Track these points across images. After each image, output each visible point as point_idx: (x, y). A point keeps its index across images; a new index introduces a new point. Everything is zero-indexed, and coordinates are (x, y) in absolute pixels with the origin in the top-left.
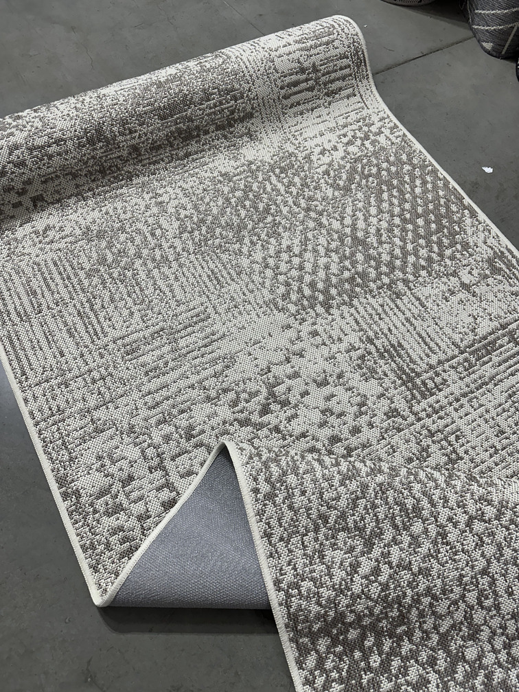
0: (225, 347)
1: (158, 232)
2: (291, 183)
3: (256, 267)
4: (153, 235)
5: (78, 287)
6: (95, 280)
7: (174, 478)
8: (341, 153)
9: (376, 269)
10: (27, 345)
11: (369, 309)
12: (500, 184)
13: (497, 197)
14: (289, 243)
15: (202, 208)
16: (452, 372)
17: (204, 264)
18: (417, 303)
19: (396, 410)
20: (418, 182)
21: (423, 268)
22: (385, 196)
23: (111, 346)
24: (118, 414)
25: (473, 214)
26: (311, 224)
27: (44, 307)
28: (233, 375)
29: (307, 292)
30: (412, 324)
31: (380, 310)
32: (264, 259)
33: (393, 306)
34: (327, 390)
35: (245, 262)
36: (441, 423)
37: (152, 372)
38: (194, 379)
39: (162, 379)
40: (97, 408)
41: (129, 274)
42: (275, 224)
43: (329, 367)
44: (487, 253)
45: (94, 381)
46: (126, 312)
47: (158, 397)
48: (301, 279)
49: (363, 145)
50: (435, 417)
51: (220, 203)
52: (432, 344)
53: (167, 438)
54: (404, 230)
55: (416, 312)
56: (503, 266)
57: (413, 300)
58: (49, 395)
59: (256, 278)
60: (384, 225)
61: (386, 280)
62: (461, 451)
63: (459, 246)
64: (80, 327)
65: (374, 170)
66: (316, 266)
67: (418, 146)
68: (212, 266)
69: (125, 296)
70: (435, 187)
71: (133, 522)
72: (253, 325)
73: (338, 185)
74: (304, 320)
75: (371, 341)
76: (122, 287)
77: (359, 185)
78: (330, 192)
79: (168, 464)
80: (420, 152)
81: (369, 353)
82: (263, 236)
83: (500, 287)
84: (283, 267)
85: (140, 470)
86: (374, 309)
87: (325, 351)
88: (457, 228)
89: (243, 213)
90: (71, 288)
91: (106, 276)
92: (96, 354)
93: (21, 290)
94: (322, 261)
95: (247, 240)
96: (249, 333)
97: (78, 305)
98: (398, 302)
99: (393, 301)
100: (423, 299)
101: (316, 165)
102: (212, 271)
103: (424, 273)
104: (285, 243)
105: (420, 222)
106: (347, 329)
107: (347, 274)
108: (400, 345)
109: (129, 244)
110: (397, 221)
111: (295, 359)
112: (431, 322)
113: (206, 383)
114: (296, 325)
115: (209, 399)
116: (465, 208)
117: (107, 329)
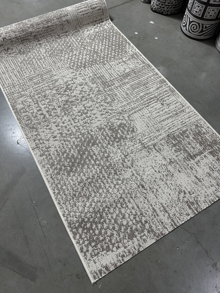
0: (55, 78)
1: (39, 52)
2: (78, 39)
3: (66, 59)
4: (38, 53)
5: (18, 66)
6: (22, 64)
7: (40, 105)
8: (93, 31)
9: (99, 58)
10: (5, 79)
11: (96, 68)
12: (139, 37)
13: (138, 40)
14: (76, 53)
15: (52, 46)
16: (116, 81)
17: (51, 59)
18: (110, 66)
19: (100, 90)
20: (114, 37)
21: (113, 58)
22: (104, 41)
23: (26, 78)
24: (27, 93)
25: (129, 44)
26: (82, 48)
27: (9, 71)
28: (57, 84)
29: (79, 64)
30: (107, 71)
31: (99, 68)
32: (68, 57)
33: (103, 67)
34: (82, 87)
35: (63, 58)
36: (111, 92)
37: (36, 84)
38: (46, 85)
39: (38, 85)
40: (22, 91)
41: (31, 62)
42: (72, 49)
43: (83, 81)
44: (131, 53)
45: (21, 86)
46: (30, 71)
47: (37, 89)
48: (78, 62)
49: (100, 28)
50: (110, 91)
51: (57, 45)
52: (112, 75)
53: (39, 97)
54: (108, 49)
55: (109, 68)
56: (136, 56)
57: (109, 65)
58: (10, 89)
59: (66, 62)
60: (103, 48)
61: (102, 61)
62: (116, 99)
63: (124, 52)
64: (18, 74)
65: (102, 35)
66: (82, 58)
67: (116, 28)
68: (53, 59)
69: (30, 67)
70: (119, 38)
71: (30, 114)
72: (63, 72)
73: (91, 39)
74: (78, 71)
75: (96, 75)
76: (29, 65)
77: (97, 38)
78: (88, 41)
79: (39, 103)
80: (116, 29)
81: (95, 78)
82: (68, 52)
83: (134, 61)
84: (73, 59)
85: (32, 104)
86: (97, 68)
87: (83, 78)
88: (124, 48)
89: (63, 47)
90: (16, 66)
91: (25, 63)
92: (22, 80)
93: (3, 67)
94: (84, 57)
95: (64, 53)
96: (62, 74)
97: (18, 70)
98: (104, 66)
99: (103, 66)
100: (111, 65)
101: (85, 34)
102: (53, 60)
103: (112, 59)
104: (74, 53)
105: (114, 47)
106: (89, 73)
107: (91, 60)
108: (103, 76)
109: (32, 55)
110: (107, 47)
111: (74, 80)
112: (113, 70)
113: (50, 86)
114: (76, 72)
115: (50, 89)
116: (127, 43)
117: (25, 75)
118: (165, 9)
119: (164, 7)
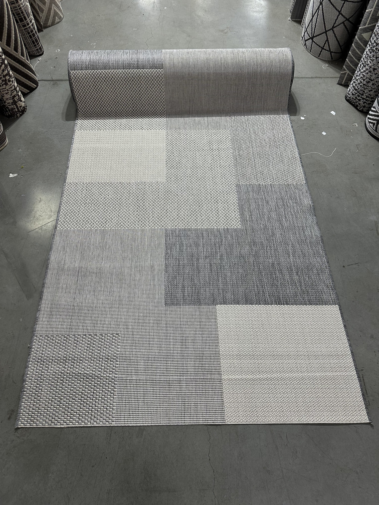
118: (361, 102)
119: (360, 100)
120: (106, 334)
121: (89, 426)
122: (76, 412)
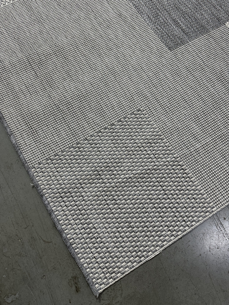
120: (125, 118)
121: (189, 231)
122: (161, 226)
